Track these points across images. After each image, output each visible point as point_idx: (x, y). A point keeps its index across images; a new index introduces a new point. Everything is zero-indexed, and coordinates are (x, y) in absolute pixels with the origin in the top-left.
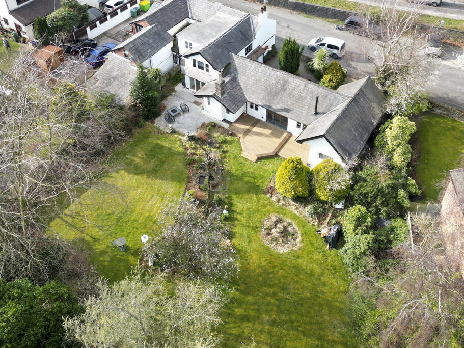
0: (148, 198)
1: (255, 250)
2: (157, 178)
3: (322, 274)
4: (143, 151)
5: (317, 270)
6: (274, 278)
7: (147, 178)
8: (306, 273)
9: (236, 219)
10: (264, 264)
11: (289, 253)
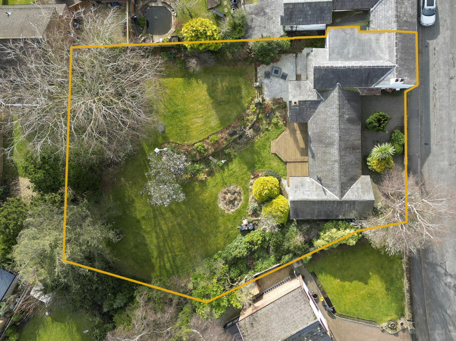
0: (200, 116)
1: (212, 192)
2: (215, 109)
3: (221, 232)
4: (229, 83)
5: (221, 229)
6: (202, 211)
7: (211, 103)
8: (216, 224)
9: (224, 170)
10: (207, 201)
11: (222, 210)
